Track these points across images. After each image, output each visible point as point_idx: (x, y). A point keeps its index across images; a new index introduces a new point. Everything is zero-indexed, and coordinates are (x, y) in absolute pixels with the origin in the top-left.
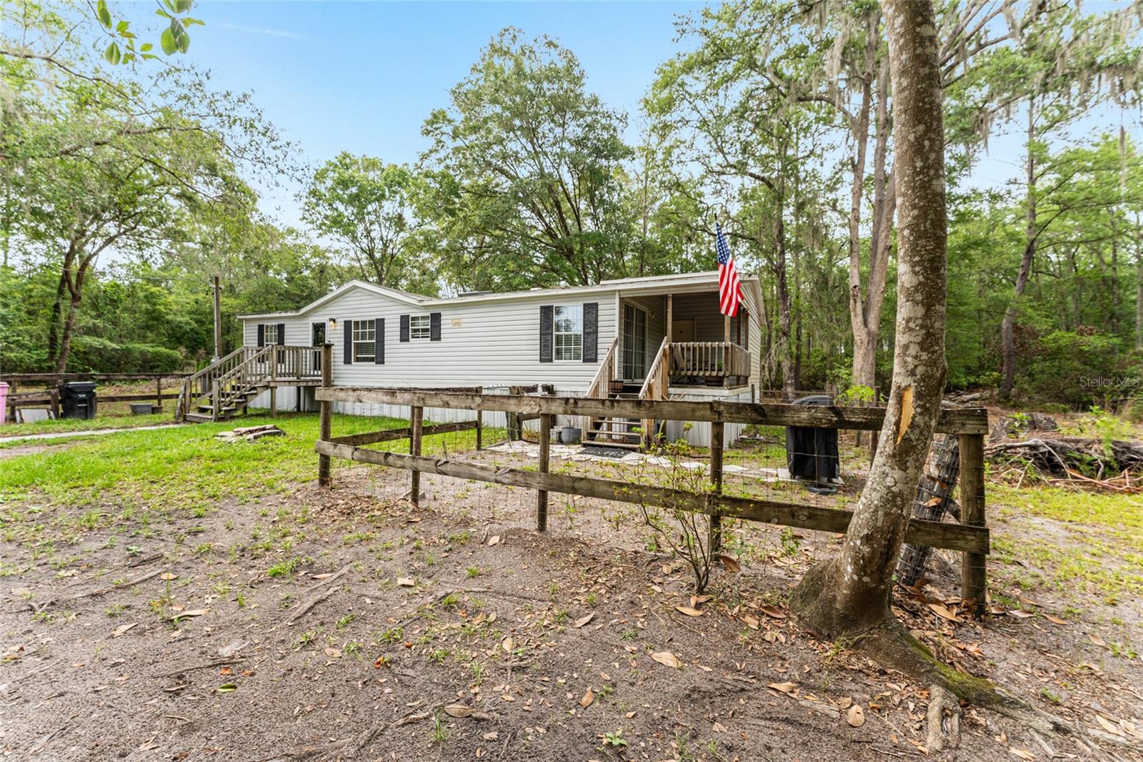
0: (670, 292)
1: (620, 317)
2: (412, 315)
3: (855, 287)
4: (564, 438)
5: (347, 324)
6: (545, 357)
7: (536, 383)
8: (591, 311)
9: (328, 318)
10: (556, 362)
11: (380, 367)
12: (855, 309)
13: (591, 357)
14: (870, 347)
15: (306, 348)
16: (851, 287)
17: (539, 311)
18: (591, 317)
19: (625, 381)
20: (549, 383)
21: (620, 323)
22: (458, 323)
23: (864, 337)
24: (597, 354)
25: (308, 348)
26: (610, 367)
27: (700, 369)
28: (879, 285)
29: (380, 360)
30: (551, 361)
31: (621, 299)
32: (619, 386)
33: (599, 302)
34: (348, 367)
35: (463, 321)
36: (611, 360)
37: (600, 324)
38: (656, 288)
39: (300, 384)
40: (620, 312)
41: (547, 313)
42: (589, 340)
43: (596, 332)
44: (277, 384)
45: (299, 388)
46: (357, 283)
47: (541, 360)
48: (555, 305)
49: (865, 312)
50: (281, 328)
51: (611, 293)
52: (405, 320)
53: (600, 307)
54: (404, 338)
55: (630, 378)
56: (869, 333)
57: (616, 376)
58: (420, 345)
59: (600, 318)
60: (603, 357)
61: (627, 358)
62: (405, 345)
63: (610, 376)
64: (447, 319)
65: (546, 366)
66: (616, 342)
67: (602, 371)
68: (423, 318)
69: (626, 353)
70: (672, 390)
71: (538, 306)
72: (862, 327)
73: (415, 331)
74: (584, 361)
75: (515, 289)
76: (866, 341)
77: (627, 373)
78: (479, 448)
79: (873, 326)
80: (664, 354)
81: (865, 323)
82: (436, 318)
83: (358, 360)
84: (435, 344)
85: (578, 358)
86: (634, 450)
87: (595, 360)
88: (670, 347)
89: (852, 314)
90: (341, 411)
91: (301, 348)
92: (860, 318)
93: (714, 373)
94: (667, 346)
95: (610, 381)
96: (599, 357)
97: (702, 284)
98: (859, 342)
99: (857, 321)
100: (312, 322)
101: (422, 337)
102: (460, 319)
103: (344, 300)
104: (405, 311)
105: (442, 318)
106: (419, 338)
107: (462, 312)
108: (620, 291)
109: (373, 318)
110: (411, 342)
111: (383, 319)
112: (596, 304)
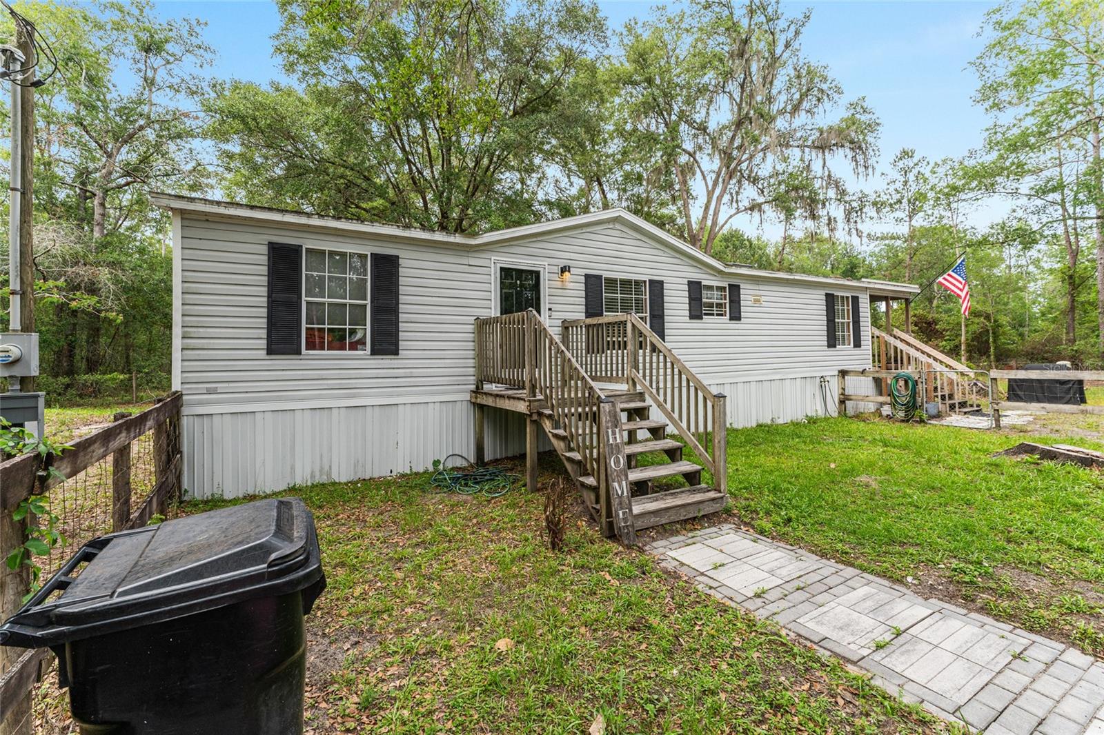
0: (889, 295)
2: (704, 283)
5: (591, 282)
6: (831, 343)
13: (857, 343)
17: (824, 297)
18: (855, 308)
22: (759, 301)
24: (860, 341)
30: (835, 347)
31: (870, 296)
37: (860, 314)
41: (829, 300)
42: (855, 328)
43: (859, 321)
47: (829, 346)
48: (835, 293)
51: (865, 289)
52: (694, 287)
53: (860, 300)
54: (695, 315)
58: (716, 324)
59: (860, 309)
62: (695, 324)
64: (747, 296)
65: (832, 351)
68: (718, 289)
71: (823, 292)
73: (708, 305)
74: (854, 347)
82: (734, 291)
84: (734, 325)
85: (849, 344)
87: (860, 346)
96: (862, 343)
100: (499, 266)
101: (718, 315)
102: (761, 296)
103: (585, 236)
104: (696, 275)
105: (742, 291)
106: (713, 315)
107: (761, 287)
108: (870, 288)
109: (646, 278)
110: (704, 320)
111: (662, 282)
112: (858, 298)
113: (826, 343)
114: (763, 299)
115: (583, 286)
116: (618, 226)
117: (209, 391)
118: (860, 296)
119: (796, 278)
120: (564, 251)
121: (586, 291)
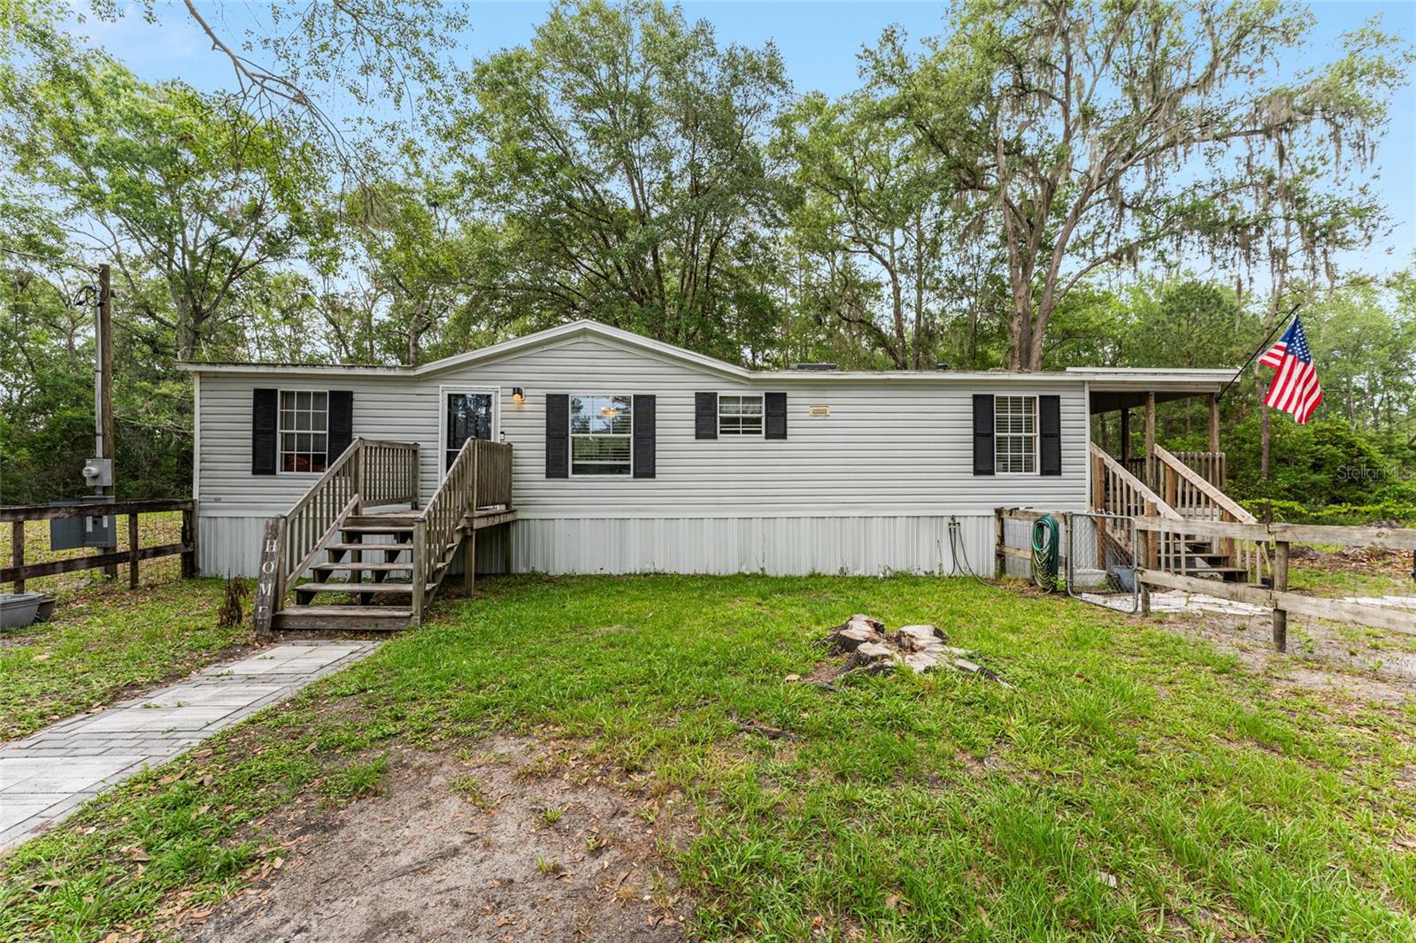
0: (1153, 389)
2: (721, 394)
5: (554, 401)
6: (983, 468)
8: (1050, 406)
10: (998, 474)
11: (643, 483)
13: (1051, 468)
17: (970, 401)
18: (1049, 414)
22: (823, 412)
24: (1060, 465)
29: (644, 471)
30: (992, 473)
31: (1092, 394)
34: (558, 483)
35: (831, 408)
37: (1063, 424)
41: (983, 405)
43: (1058, 435)
44: (477, 522)
47: (976, 473)
48: (997, 394)
51: (1079, 385)
52: (706, 400)
53: (1062, 402)
54: (704, 433)
58: (741, 445)
59: (1062, 416)
62: (706, 444)
64: (799, 407)
65: (984, 481)
68: (748, 400)
71: (970, 394)
73: (730, 421)
74: (1041, 474)
75: (931, 366)
82: (776, 401)
83: (578, 469)
84: (775, 444)
85: (1029, 468)
87: (1058, 472)
90: (539, 569)
96: (1064, 469)
100: (446, 393)
101: (744, 432)
102: (827, 406)
103: (546, 354)
104: (707, 385)
105: (789, 401)
106: (738, 432)
107: (828, 394)
108: (1089, 382)
109: (630, 394)
110: (719, 440)
111: (653, 397)
112: (1058, 398)
113: (971, 468)
114: (829, 409)
115: (544, 407)
116: (591, 339)
117: (217, 500)
118: (1062, 395)
119: (891, 377)
120: (519, 373)
121: (548, 412)
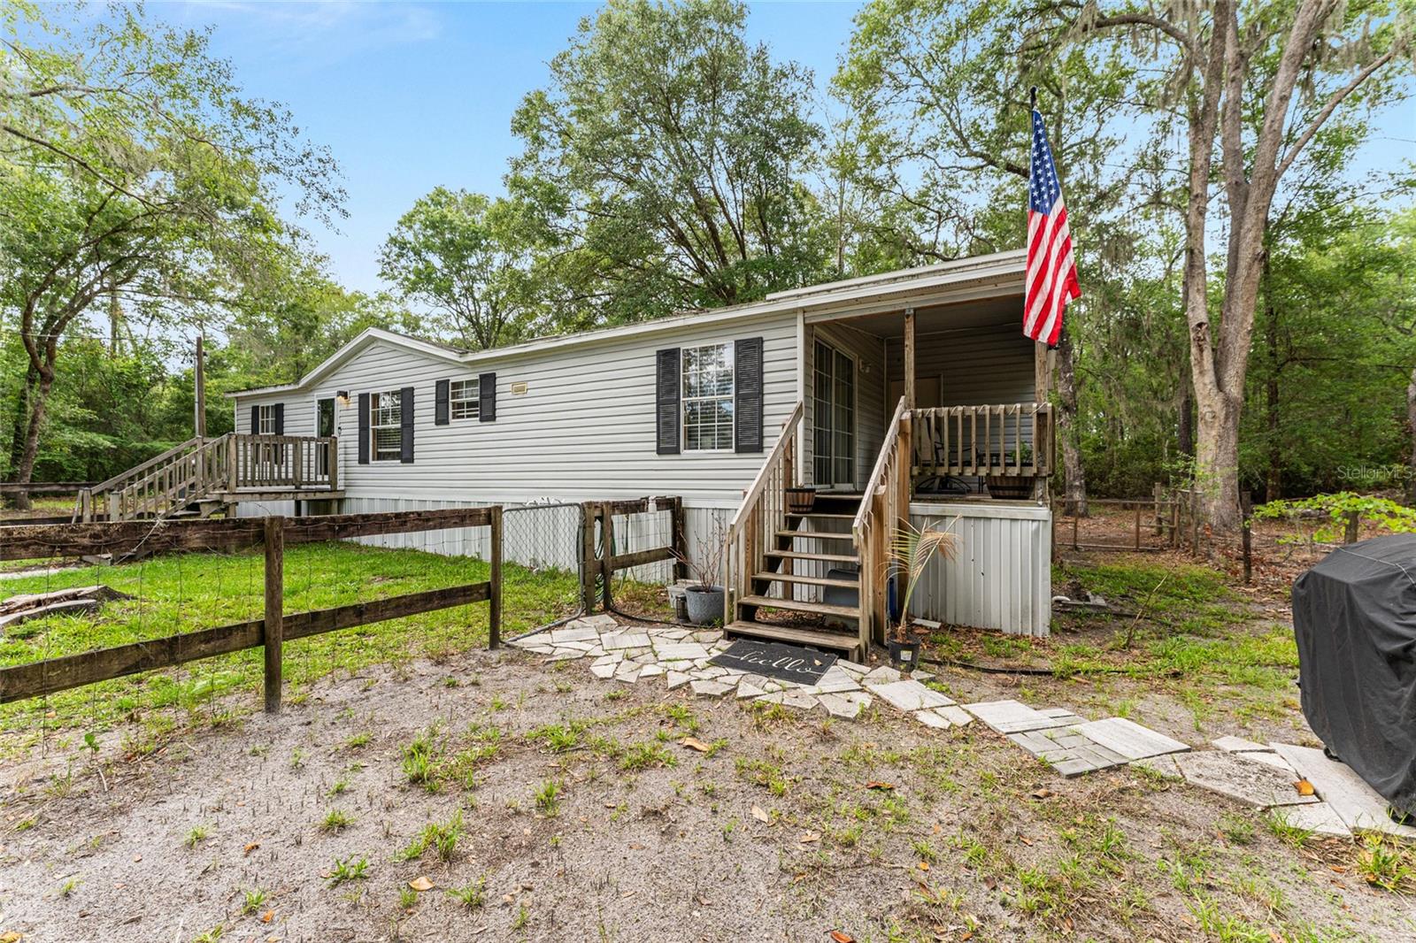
0: (909, 305)
1: (806, 364)
2: (453, 380)
3: (1200, 325)
4: (693, 610)
5: (363, 398)
6: (667, 446)
7: (644, 493)
8: (750, 351)
9: (335, 391)
10: (685, 453)
11: (408, 468)
12: (1200, 362)
13: (750, 442)
14: (1230, 424)
15: (309, 440)
16: (1193, 324)
17: (654, 360)
18: (749, 366)
19: (818, 487)
20: (669, 494)
21: (806, 375)
22: (522, 389)
23: (1218, 407)
24: (761, 437)
25: (313, 439)
26: (788, 462)
27: (967, 463)
28: (1244, 320)
29: (407, 457)
30: (678, 452)
31: (808, 328)
32: (807, 499)
33: (765, 335)
34: (364, 468)
35: (530, 385)
36: (789, 446)
37: (767, 378)
38: (879, 298)
39: (301, 496)
40: (807, 353)
41: (669, 362)
42: (747, 410)
43: (761, 394)
44: (237, 498)
45: (298, 503)
46: (374, 332)
47: (660, 451)
48: (683, 347)
49: (1219, 366)
50: (279, 409)
51: (789, 316)
52: (442, 386)
53: (766, 346)
54: (441, 420)
55: (828, 481)
56: (1227, 401)
57: (801, 479)
58: (465, 428)
59: (766, 367)
60: (773, 443)
61: (820, 442)
62: (443, 430)
63: (789, 478)
65: (668, 462)
66: (799, 410)
67: (771, 469)
68: (469, 383)
69: (818, 434)
70: (917, 508)
71: (653, 351)
72: (1215, 390)
73: (460, 405)
74: (738, 451)
76: (1222, 415)
77: (821, 471)
78: (495, 642)
79: (1234, 389)
80: (902, 432)
81: (1220, 384)
82: (488, 382)
84: (488, 427)
85: (724, 445)
86: (844, 654)
87: (759, 448)
88: (913, 418)
89: (1195, 371)
91: (305, 439)
92: (1210, 377)
93: (1014, 471)
94: (907, 415)
95: (788, 490)
96: (767, 441)
97: (980, 281)
98: (1208, 417)
99: (1203, 384)
100: (317, 399)
101: (466, 417)
102: (525, 382)
103: (359, 360)
104: (444, 374)
105: (498, 381)
106: (463, 417)
107: (528, 369)
108: (804, 310)
109: (398, 388)
110: (451, 425)
111: (413, 389)
112: (760, 341)
113: (654, 446)
115: (357, 405)
118: (768, 335)
120: (348, 378)
121: (360, 409)
